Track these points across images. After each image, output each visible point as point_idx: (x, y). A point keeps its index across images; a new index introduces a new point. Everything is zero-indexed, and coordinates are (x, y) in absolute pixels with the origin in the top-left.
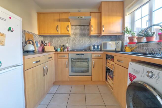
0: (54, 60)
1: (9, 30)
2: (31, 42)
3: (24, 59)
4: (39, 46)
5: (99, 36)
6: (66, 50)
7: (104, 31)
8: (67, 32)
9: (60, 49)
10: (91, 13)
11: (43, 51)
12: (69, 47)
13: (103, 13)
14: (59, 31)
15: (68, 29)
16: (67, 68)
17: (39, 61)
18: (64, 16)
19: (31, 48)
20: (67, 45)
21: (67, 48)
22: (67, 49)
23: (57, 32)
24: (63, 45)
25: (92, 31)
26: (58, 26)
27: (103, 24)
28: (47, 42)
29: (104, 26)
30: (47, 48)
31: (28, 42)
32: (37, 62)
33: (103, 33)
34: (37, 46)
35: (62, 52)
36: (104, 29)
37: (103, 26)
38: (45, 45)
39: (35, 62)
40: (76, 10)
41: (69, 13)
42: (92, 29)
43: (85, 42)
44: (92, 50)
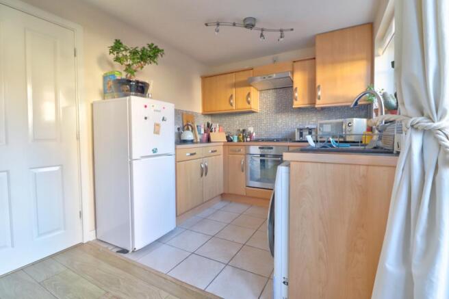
0: (222, 156)
1: (163, 119)
2: (190, 127)
3: (176, 149)
4: (203, 132)
5: (311, 109)
6: (248, 139)
7: (321, 98)
8: (248, 106)
9: (238, 138)
10: (294, 62)
11: (209, 140)
12: (254, 134)
13: (318, 60)
14: (234, 105)
15: (249, 99)
16: (243, 171)
17: (195, 154)
18: (243, 77)
19: (189, 135)
20: (251, 129)
21: (250, 135)
22: (250, 138)
23: (230, 107)
24: (244, 130)
25: (296, 100)
26: (232, 96)
27: (318, 83)
28: (216, 126)
29: (321, 87)
30: (214, 136)
31: (186, 128)
32: (192, 154)
33: (319, 104)
34: (200, 133)
35: (242, 143)
36: (319, 93)
37: (319, 86)
38: (211, 131)
39: (189, 154)
40: (268, 59)
41: (252, 69)
42: (296, 94)
43: (288, 123)
44: (296, 140)
